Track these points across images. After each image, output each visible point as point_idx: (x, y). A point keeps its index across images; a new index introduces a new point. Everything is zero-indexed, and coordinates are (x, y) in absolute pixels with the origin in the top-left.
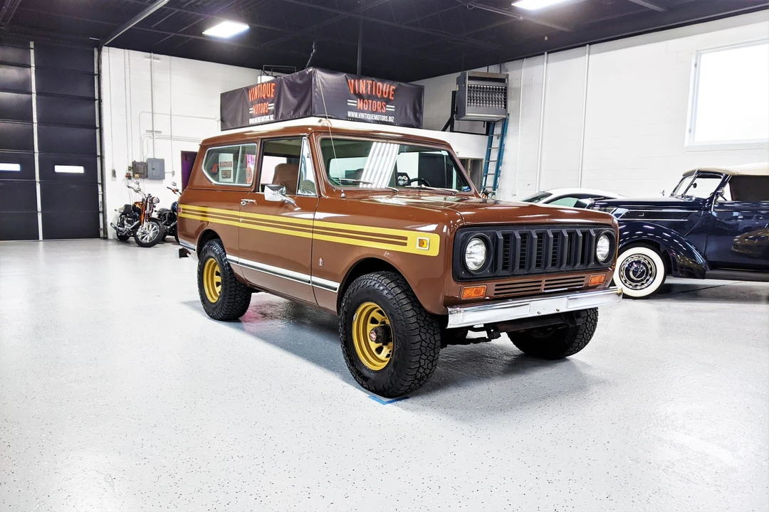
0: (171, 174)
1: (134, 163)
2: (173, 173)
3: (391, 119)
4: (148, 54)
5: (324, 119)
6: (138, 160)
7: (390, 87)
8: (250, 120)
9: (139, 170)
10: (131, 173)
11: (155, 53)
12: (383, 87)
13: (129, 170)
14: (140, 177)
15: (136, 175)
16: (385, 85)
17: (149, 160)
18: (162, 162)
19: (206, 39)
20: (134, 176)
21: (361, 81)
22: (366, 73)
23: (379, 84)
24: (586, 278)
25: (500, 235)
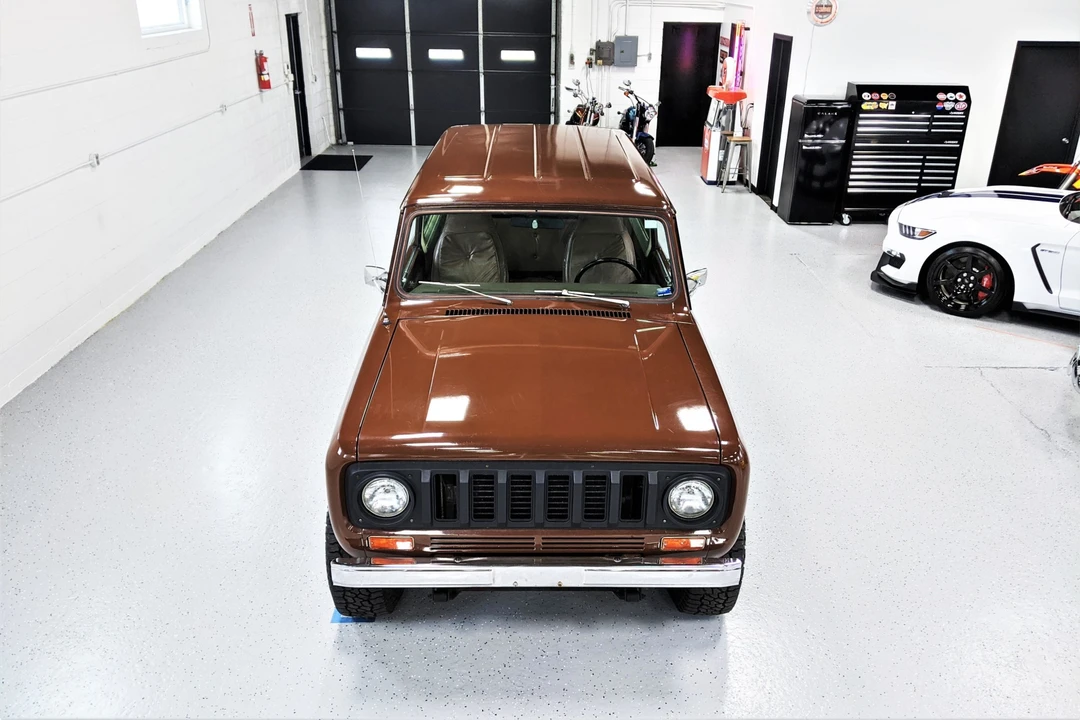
0: (646, 58)
1: (599, 44)
2: (650, 56)
6: (604, 40)
9: (605, 54)
10: (593, 57)
13: (591, 54)
14: (604, 64)
15: (600, 62)
17: (618, 38)
18: (634, 40)
20: (596, 63)
24: (650, 540)
25: (426, 478)
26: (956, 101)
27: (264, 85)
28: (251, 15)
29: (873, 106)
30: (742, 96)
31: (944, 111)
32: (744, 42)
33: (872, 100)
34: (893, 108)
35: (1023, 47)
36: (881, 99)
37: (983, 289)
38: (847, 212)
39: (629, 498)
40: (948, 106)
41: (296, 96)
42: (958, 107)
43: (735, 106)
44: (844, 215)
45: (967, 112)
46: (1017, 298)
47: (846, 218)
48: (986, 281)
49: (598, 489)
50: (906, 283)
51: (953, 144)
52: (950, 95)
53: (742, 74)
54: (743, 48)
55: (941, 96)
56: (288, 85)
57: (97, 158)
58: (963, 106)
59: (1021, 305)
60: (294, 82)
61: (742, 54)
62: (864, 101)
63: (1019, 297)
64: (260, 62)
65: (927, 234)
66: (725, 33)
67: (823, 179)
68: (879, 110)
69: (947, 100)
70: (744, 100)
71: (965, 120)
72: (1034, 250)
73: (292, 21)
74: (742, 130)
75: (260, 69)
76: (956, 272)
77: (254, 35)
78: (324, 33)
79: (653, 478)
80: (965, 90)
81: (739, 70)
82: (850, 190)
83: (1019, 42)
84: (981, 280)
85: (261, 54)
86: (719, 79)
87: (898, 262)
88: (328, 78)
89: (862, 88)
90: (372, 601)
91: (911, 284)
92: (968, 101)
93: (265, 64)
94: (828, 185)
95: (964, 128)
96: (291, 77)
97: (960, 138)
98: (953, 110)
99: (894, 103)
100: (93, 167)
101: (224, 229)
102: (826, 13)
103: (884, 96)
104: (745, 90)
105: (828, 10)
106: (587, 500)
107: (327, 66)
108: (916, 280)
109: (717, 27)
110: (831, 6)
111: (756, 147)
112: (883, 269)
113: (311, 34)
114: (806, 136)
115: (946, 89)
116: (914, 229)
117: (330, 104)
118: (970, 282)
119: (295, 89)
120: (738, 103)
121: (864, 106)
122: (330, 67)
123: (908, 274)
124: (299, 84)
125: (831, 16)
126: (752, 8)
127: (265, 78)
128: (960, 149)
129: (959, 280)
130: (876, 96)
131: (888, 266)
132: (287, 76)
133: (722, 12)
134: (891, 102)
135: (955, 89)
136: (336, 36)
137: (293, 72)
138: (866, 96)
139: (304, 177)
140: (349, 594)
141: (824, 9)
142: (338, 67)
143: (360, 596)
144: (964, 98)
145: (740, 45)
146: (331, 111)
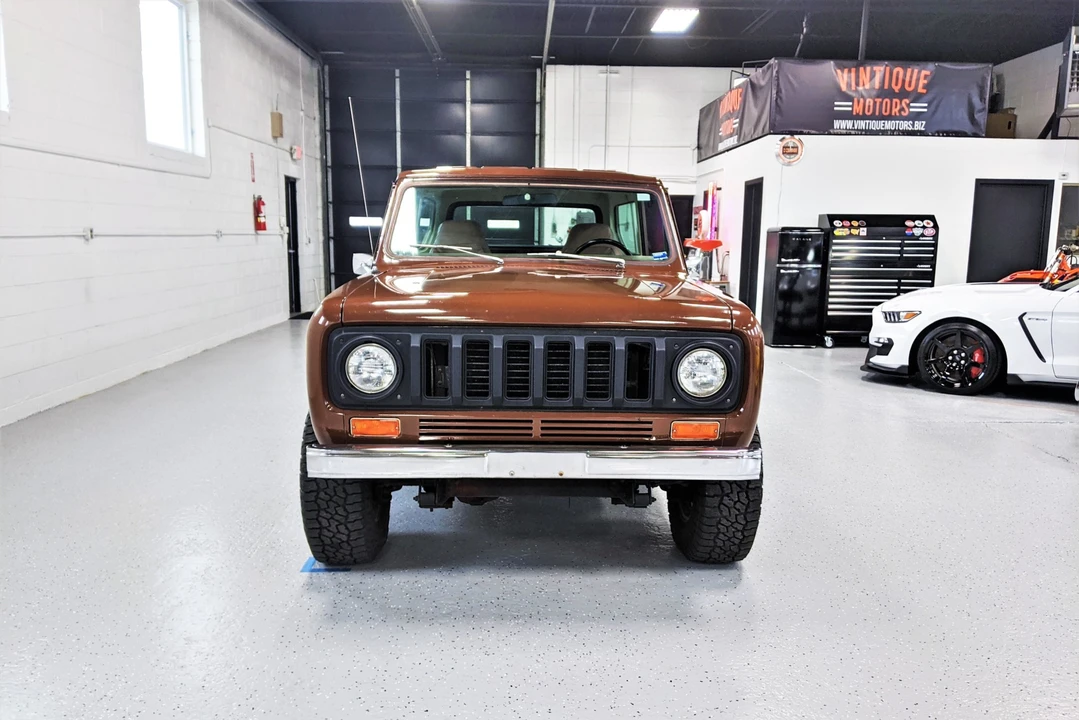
2: (627, 224)
3: (919, 126)
4: (603, 68)
5: (788, 136)
7: (919, 72)
8: (720, 145)
11: (611, 65)
12: (905, 75)
16: (909, 70)
19: (654, 37)
21: (861, 69)
22: (875, 55)
23: (899, 70)
24: (658, 424)
25: (415, 341)
26: (924, 227)
27: (260, 226)
28: (252, 163)
29: (845, 232)
30: (719, 244)
31: (913, 237)
32: (716, 201)
33: (843, 227)
34: (865, 234)
35: (982, 185)
36: (851, 226)
37: (976, 364)
38: (828, 335)
39: (634, 384)
40: (917, 232)
41: (289, 254)
42: (926, 232)
43: (712, 252)
44: (826, 338)
45: (936, 237)
46: (1010, 370)
47: (829, 341)
48: (977, 357)
49: (601, 368)
50: (896, 367)
51: (926, 268)
52: (917, 222)
53: (716, 229)
54: (716, 206)
55: (909, 223)
56: (282, 236)
57: (91, 231)
58: (932, 232)
59: (1015, 377)
60: (289, 234)
61: (716, 211)
62: (835, 228)
63: (1012, 368)
64: (258, 205)
65: (912, 315)
66: (698, 202)
67: (801, 316)
68: (851, 236)
69: (915, 226)
70: (719, 248)
71: (935, 245)
72: (1021, 319)
73: (291, 183)
74: (719, 275)
75: (257, 211)
76: (946, 351)
77: (253, 181)
78: (320, 203)
79: (660, 345)
80: (932, 218)
81: (714, 226)
82: (830, 313)
83: (977, 180)
84: (972, 356)
85: (260, 199)
86: (694, 233)
87: (886, 348)
88: (321, 245)
89: (832, 218)
90: (349, 525)
91: (903, 367)
92: (936, 227)
93: (262, 208)
94: (807, 321)
95: (934, 252)
96: (287, 229)
97: (932, 262)
98: (923, 235)
99: (865, 229)
100: (87, 240)
101: (209, 346)
102: (793, 153)
103: (855, 223)
104: (720, 239)
105: (795, 150)
106: (589, 382)
107: (321, 233)
108: (907, 363)
109: (690, 199)
110: (797, 147)
111: (734, 289)
112: (871, 360)
113: (308, 200)
114: (783, 260)
115: (914, 218)
116: (898, 313)
117: (322, 269)
118: (962, 358)
119: (289, 248)
120: (714, 251)
121: (836, 232)
122: (324, 235)
123: (898, 358)
124: (293, 242)
125: (798, 156)
126: (722, 170)
127: (262, 220)
128: (933, 272)
129: (950, 358)
130: (847, 223)
131: (877, 356)
132: (282, 228)
133: (694, 186)
134: (861, 229)
135: (922, 218)
136: (331, 206)
137: (288, 225)
138: (837, 223)
139: (292, 327)
140: (325, 514)
141: (791, 150)
142: (332, 235)
143: (337, 517)
144: (932, 224)
145: (713, 203)
146: (322, 275)
